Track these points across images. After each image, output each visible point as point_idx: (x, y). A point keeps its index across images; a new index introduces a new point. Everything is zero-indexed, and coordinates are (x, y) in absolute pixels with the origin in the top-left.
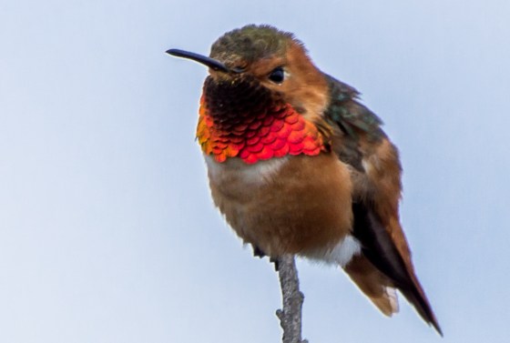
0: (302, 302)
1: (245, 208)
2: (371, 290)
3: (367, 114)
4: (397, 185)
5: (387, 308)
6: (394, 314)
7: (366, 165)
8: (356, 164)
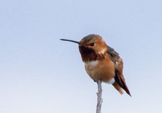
0: (102, 91)
1: (92, 72)
2: (118, 89)
3: (116, 53)
4: (123, 67)
5: (121, 93)
6: (123, 94)
7: (117, 63)
8: (115, 63)
